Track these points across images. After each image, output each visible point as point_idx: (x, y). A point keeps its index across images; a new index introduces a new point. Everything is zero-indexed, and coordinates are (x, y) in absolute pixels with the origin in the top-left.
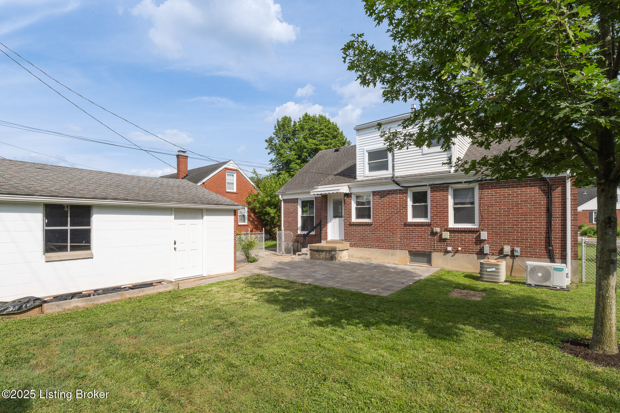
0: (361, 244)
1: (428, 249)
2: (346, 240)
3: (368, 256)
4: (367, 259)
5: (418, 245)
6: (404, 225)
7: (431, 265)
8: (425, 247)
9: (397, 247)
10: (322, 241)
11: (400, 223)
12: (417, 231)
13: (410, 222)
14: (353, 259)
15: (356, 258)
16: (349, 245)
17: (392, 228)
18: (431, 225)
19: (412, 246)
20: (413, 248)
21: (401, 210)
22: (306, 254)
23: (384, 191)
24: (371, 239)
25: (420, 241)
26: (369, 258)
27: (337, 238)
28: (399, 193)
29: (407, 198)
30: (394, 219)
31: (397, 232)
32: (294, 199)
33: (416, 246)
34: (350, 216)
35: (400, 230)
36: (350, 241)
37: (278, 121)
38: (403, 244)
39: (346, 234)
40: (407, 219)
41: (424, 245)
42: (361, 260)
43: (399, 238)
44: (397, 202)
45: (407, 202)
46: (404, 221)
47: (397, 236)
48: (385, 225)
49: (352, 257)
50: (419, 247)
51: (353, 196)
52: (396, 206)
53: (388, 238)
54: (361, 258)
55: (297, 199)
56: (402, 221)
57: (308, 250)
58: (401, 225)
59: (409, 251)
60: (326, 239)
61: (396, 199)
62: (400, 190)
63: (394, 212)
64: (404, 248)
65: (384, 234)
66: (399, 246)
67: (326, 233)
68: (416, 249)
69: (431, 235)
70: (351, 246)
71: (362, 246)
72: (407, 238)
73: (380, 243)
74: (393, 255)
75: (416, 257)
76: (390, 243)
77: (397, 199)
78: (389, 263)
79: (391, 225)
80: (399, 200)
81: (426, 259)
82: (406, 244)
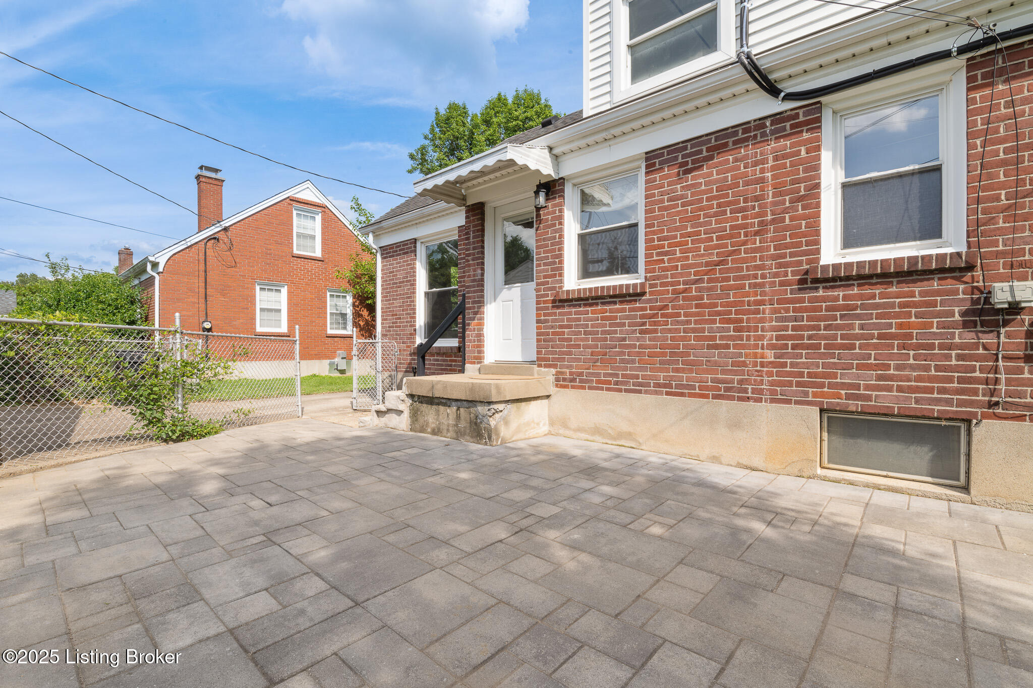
0: (598, 375)
1: (949, 402)
2: (541, 361)
3: (625, 427)
4: (621, 435)
5: (880, 378)
6: (802, 282)
7: (966, 489)
8: (930, 390)
9: (761, 392)
10: (467, 366)
11: (776, 275)
12: (876, 306)
13: (836, 267)
14: (568, 433)
15: (579, 430)
16: (551, 378)
17: (734, 304)
18: (970, 267)
19: (843, 386)
20: (849, 397)
21: (786, 211)
22: (399, 412)
23: (696, 141)
24: (639, 354)
25: (891, 357)
26: (629, 435)
27: (516, 355)
28: (773, 132)
29: (818, 148)
30: (744, 260)
31: (762, 320)
32: (404, 243)
33: (867, 387)
34: (558, 271)
35: (775, 311)
36: (555, 366)
37: (437, 113)
38: (789, 374)
39: (543, 339)
40: (818, 251)
41: (918, 379)
42: (597, 438)
43: (772, 347)
44: (762, 180)
45: (817, 168)
46: (800, 263)
47: (761, 338)
48: (699, 290)
49: (565, 425)
50: (889, 389)
51: (568, 190)
52: (756, 199)
53: (716, 347)
54: (597, 431)
55: (415, 241)
56: (787, 265)
57: (403, 396)
58: (782, 284)
59: (822, 411)
60: (479, 359)
61: (756, 164)
62: (777, 118)
63: (744, 226)
64: (795, 394)
65: (694, 330)
66: (772, 384)
67: (480, 336)
68: (868, 398)
69: (966, 325)
70: (562, 382)
71: (602, 385)
72: (818, 346)
73: (677, 370)
74: (735, 425)
75: (861, 442)
76: (724, 372)
77: (764, 161)
78: (715, 459)
79: (730, 288)
80: (773, 168)
81: (923, 454)
82: (810, 375)
